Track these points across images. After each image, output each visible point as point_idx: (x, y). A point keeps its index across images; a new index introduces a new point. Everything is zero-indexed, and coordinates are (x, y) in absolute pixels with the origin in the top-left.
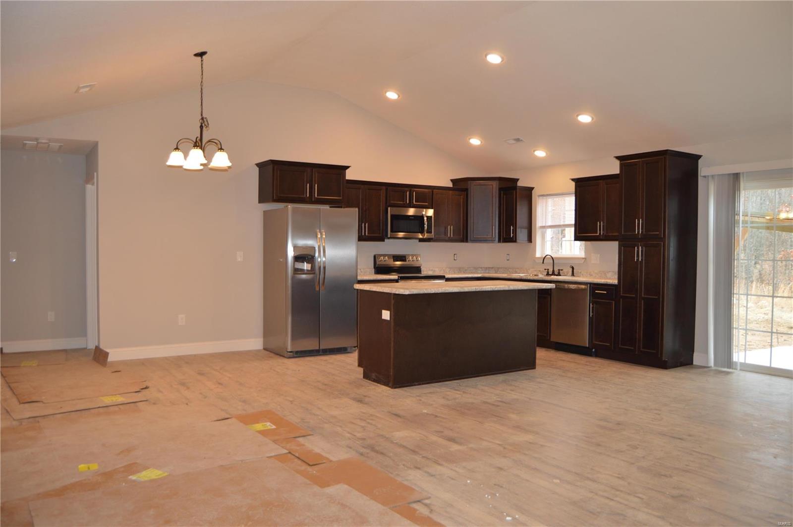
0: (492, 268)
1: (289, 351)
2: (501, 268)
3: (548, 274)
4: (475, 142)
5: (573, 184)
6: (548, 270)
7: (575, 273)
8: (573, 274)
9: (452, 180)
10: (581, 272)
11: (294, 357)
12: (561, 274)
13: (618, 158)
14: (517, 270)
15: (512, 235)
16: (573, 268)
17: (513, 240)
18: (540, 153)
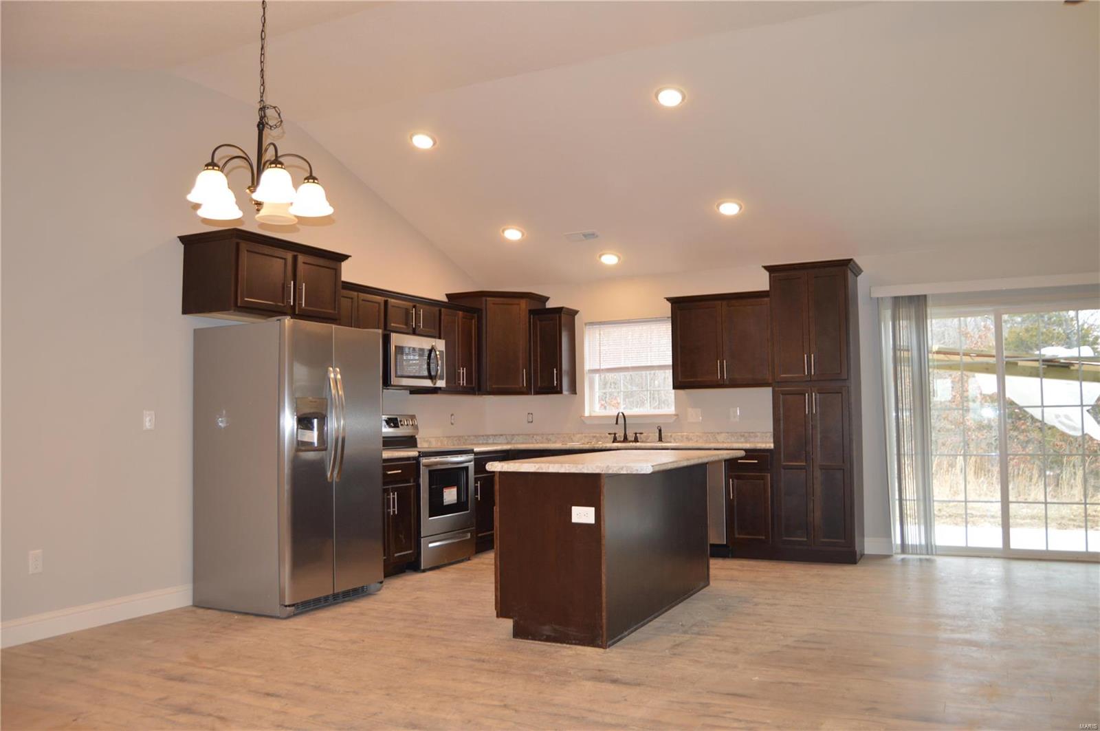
0: (501, 435)
1: (287, 603)
2: (518, 435)
3: (615, 440)
4: (513, 234)
5: (669, 305)
6: (615, 434)
7: (663, 437)
8: (660, 439)
9: (447, 295)
10: (671, 436)
11: (295, 615)
12: (639, 440)
13: (766, 268)
14: (550, 437)
15: (555, 382)
16: (660, 431)
17: (558, 390)
18: (609, 260)
